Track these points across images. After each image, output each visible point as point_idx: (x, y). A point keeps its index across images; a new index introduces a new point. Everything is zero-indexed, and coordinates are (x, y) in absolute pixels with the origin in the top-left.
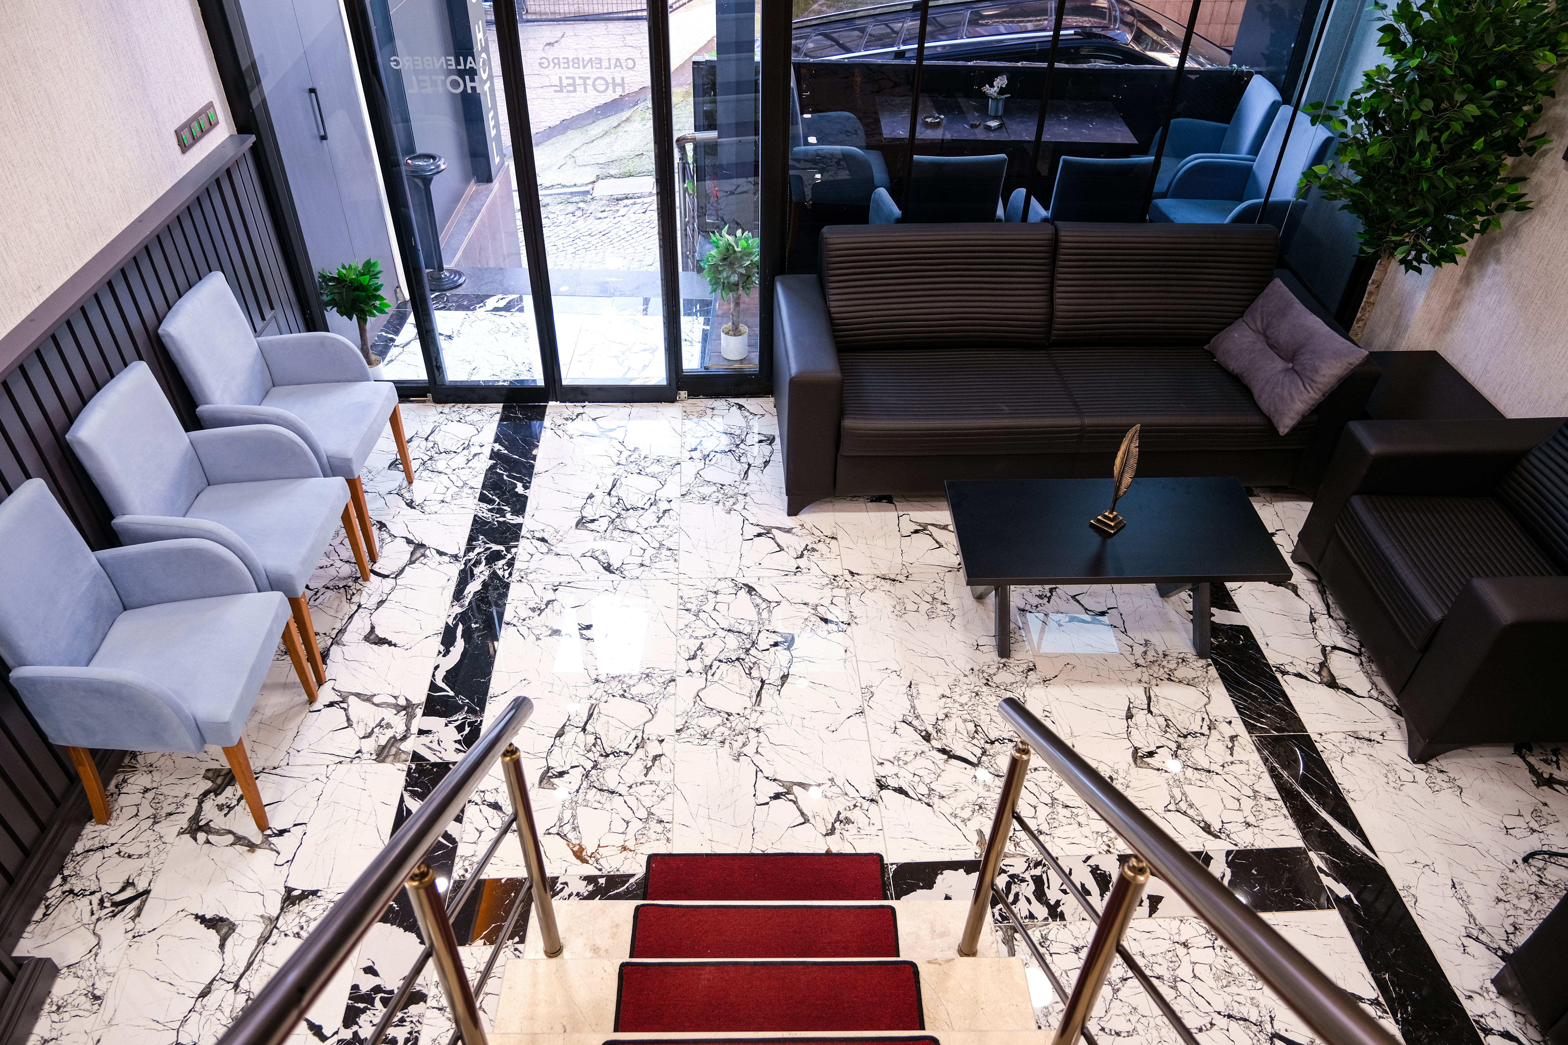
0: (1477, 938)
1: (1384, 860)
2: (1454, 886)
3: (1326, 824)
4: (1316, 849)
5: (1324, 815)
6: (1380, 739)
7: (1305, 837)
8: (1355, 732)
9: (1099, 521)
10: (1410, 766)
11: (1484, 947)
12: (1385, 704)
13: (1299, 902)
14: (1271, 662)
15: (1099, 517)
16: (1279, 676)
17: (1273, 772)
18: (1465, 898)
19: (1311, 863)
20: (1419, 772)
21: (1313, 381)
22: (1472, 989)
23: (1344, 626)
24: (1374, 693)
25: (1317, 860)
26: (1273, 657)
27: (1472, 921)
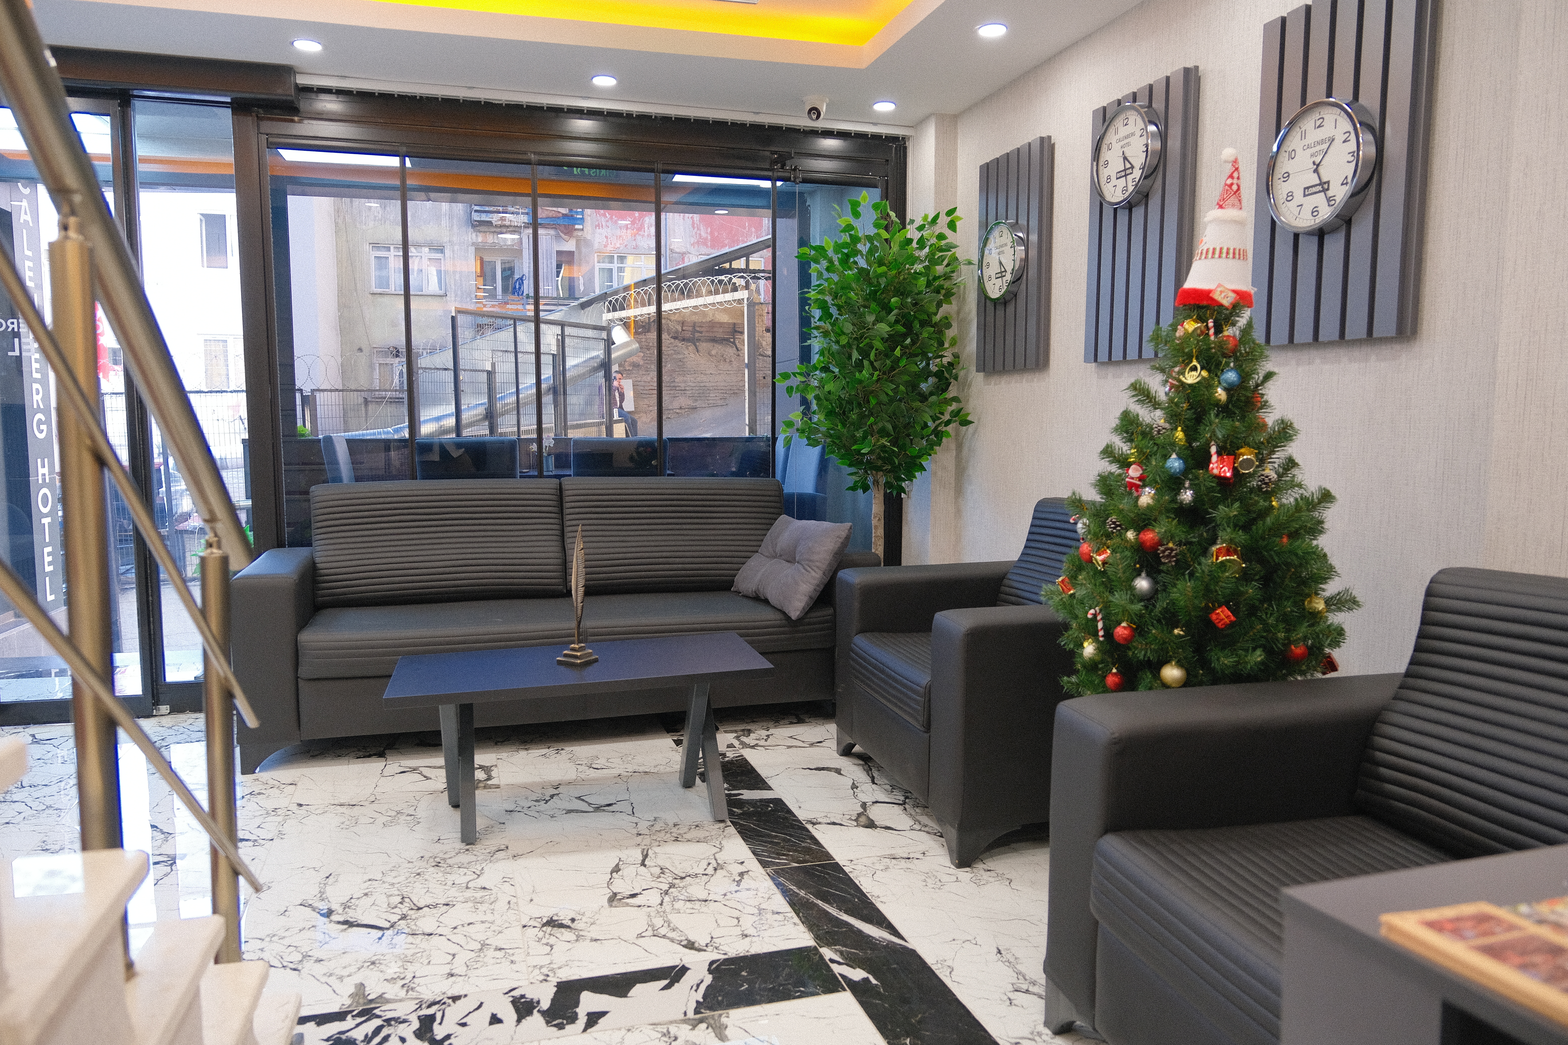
0: (1027, 990)
1: (915, 942)
2: (999, 952)
3: (847, 924)
4: (828, 945)
5: (845, 917)
6: (921, 856)
7: (817, 938)
8: (891, 855)
9: (566, 656)
10: (953, 870)
11: (1036, 997)
12: (928, 833)
13: (800, 991)
14: (801, 818)
15: (565, 652)
16: (809, 827)
17: (785, 892)
18: (1012, 960)
19: (821, 957)
20: (964, 874)
21: (811, 561)
22: (1021, 1035)
23: (888, 787)
24: (917, 827)
25: (827, 953)
26: (802, 815)
27: (1020, 977)
